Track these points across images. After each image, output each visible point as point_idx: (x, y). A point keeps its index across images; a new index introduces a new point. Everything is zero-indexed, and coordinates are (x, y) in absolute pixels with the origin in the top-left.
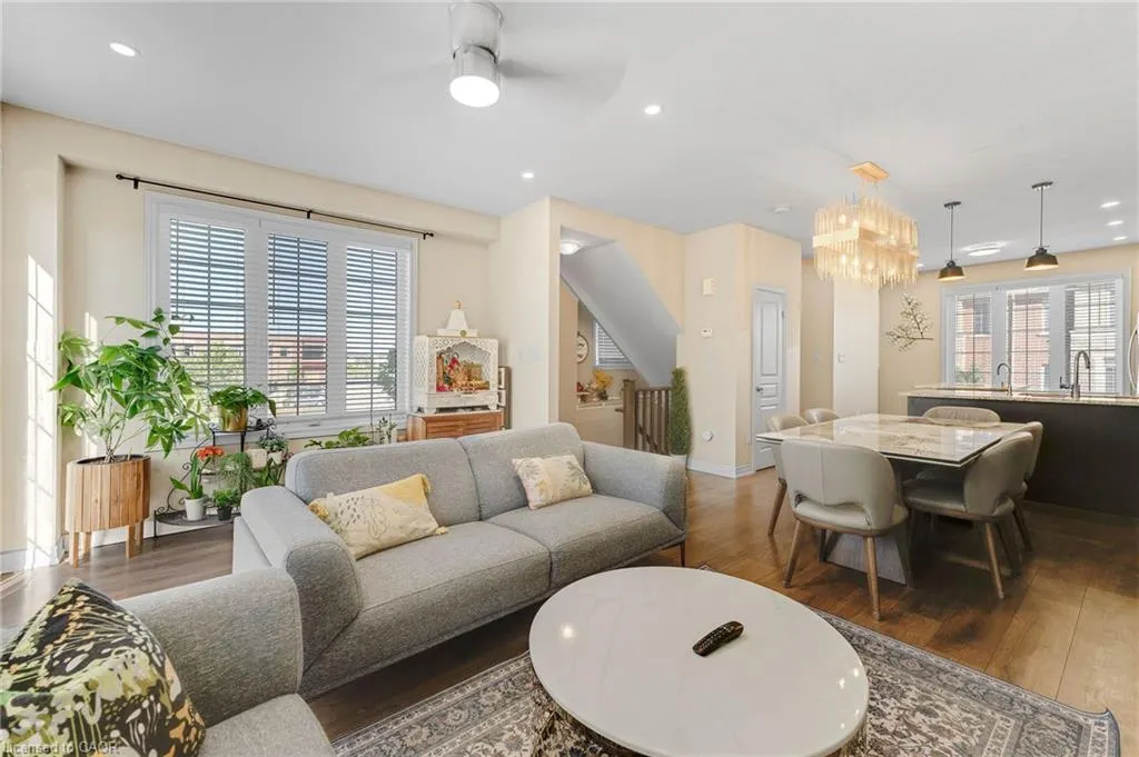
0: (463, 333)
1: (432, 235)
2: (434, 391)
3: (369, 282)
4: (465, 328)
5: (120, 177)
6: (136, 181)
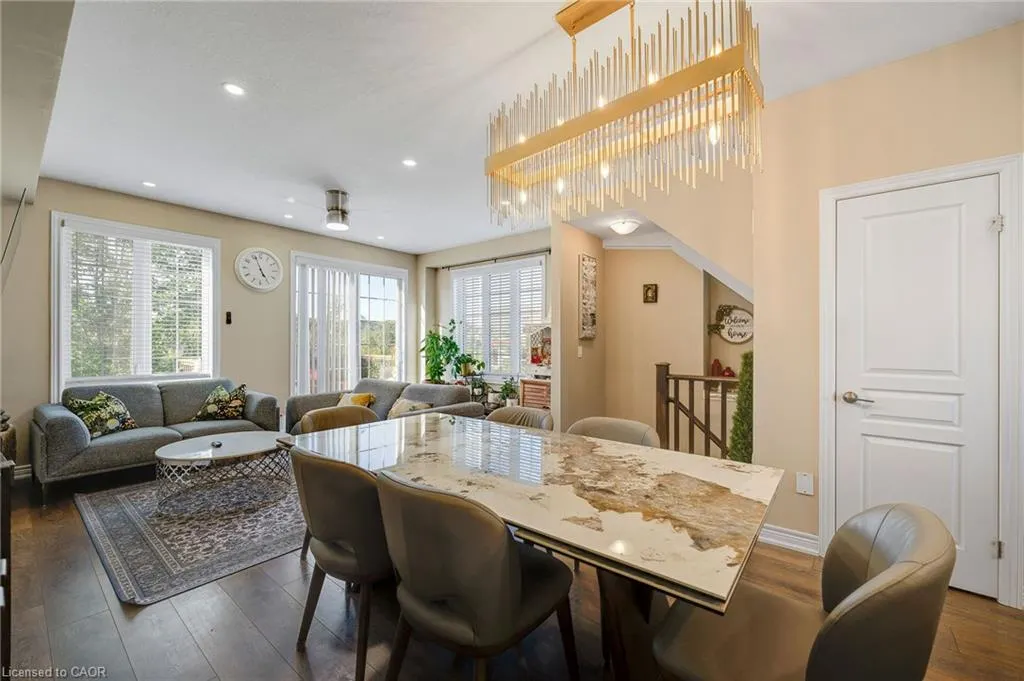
2: (531, 362)
5: (443, 268)
6: (448, 268)
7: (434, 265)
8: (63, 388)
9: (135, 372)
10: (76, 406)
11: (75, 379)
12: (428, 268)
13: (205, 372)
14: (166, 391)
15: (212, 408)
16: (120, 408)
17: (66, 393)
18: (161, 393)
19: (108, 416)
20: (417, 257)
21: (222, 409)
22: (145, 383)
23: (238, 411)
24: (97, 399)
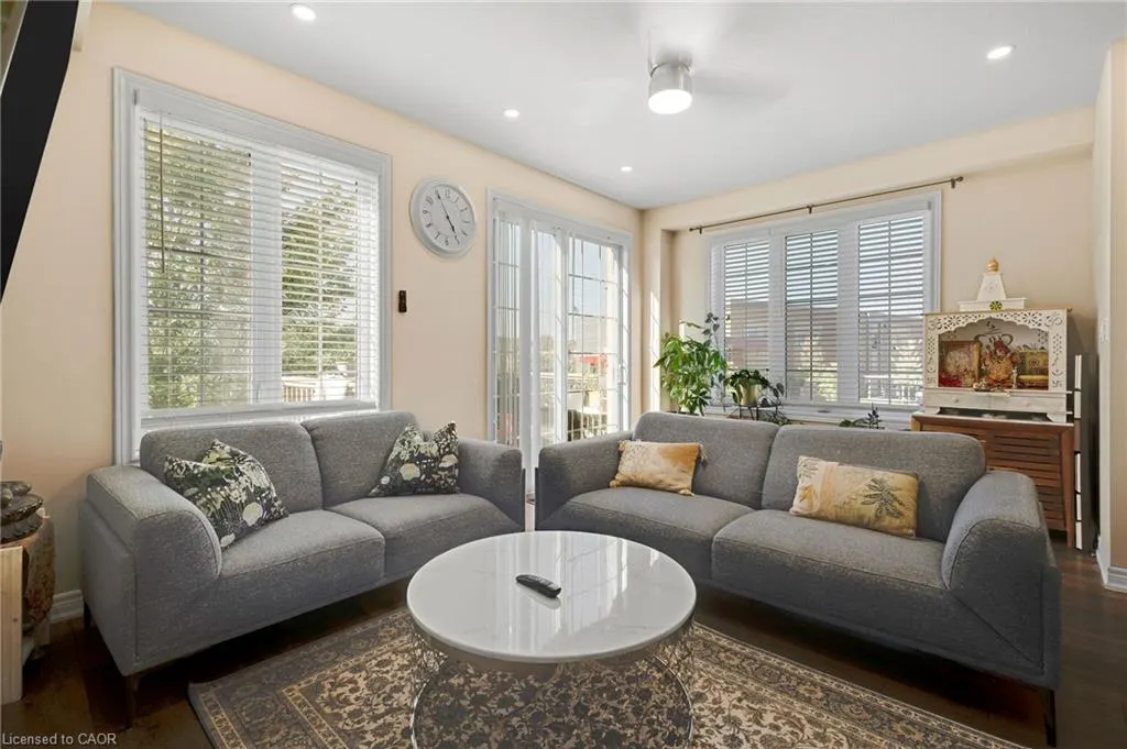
0: (996, 305)
1: (961, 179)
2: (935, 384)
3: (886, 259)
4: (1002, 297)
5: (691, 230)
6: (700, 229)
7: (671, 226)
8: (139, 434)
9: (256, 399)
10: (180, 474)
11: (160, 412)
12: (663, 230)
13: (362, 398)
14: (322, 438)
15: (410, 472)
16: (261, 479)
17: (149, 444)
18: (314, 440)
19: (244, 498)
20: (642, 214)
21: (428, 472)
22: (281, 419)
23: (453, 477)
24: (213, 456)
